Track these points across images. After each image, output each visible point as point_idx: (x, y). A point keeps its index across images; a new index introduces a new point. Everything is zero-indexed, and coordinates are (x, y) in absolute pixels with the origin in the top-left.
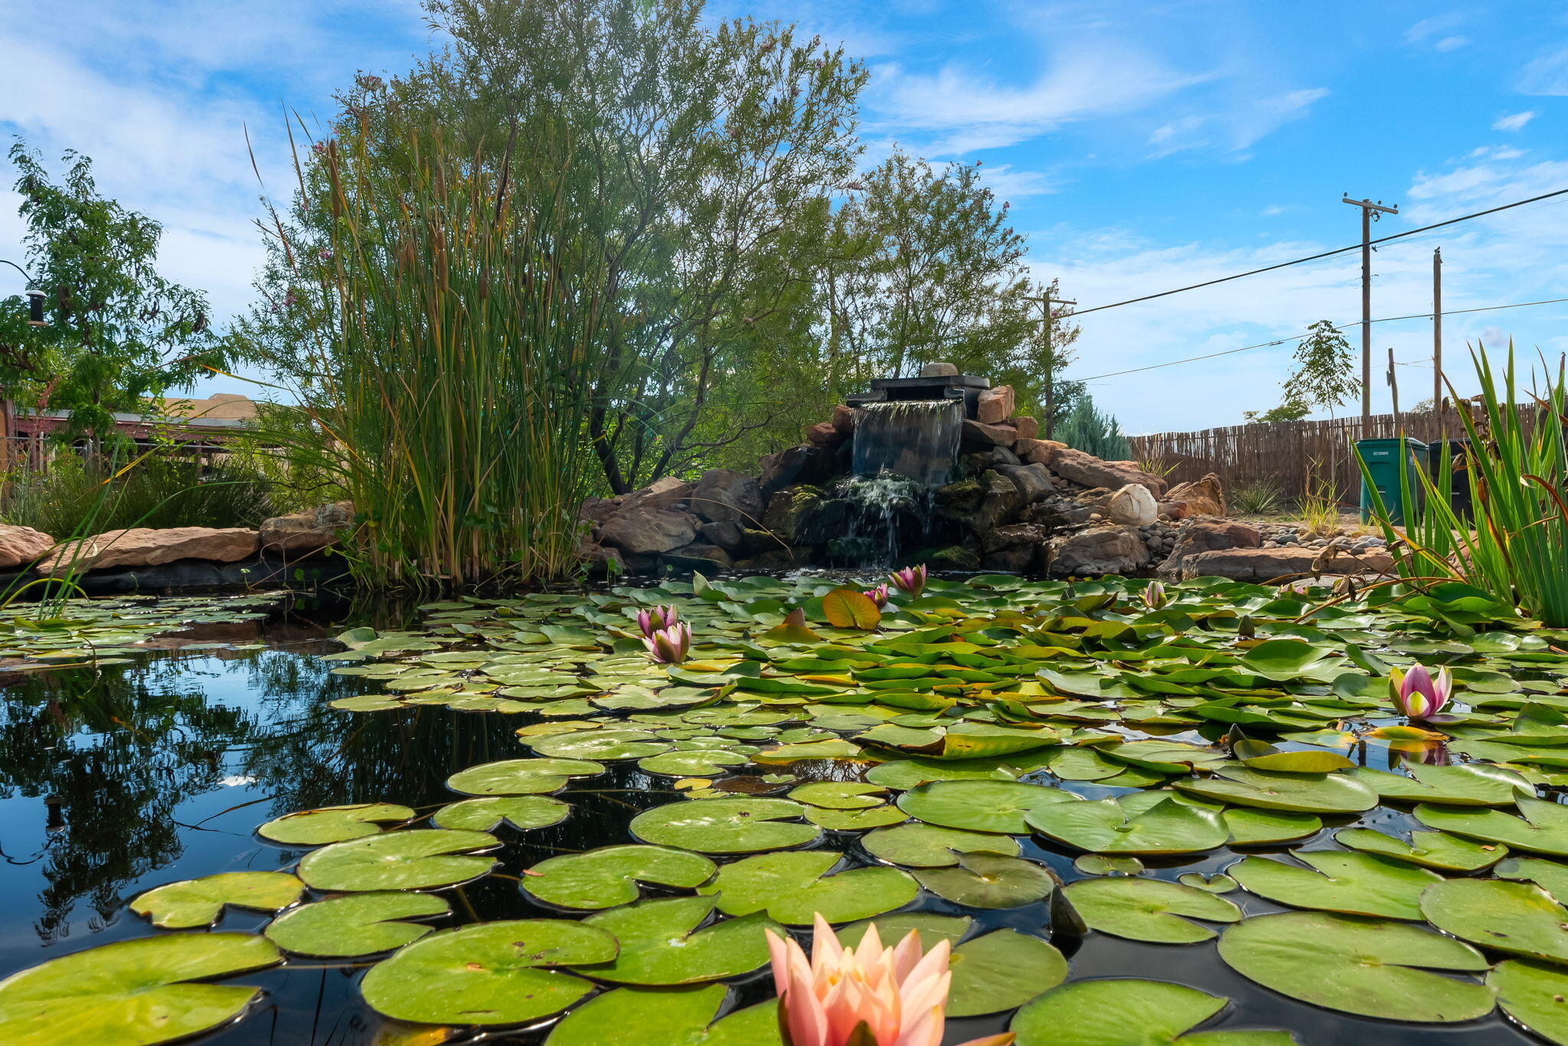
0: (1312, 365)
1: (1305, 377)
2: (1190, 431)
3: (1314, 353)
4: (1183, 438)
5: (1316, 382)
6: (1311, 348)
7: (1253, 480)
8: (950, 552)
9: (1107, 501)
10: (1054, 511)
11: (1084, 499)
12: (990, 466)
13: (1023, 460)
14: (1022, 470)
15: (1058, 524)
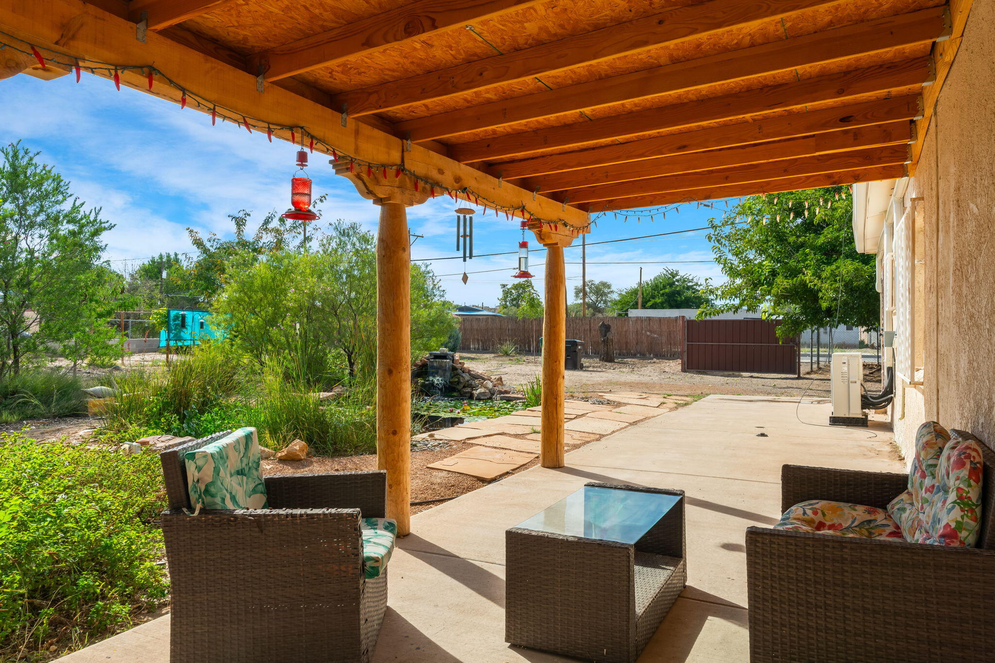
7: (506, 341)
8: (455, 394)
9: (482, 383)
10: (471, 385)
11: (477, 382)
12: (458, 374)
13: (463, 372)
14: (464, 375)
15: (473, 387)
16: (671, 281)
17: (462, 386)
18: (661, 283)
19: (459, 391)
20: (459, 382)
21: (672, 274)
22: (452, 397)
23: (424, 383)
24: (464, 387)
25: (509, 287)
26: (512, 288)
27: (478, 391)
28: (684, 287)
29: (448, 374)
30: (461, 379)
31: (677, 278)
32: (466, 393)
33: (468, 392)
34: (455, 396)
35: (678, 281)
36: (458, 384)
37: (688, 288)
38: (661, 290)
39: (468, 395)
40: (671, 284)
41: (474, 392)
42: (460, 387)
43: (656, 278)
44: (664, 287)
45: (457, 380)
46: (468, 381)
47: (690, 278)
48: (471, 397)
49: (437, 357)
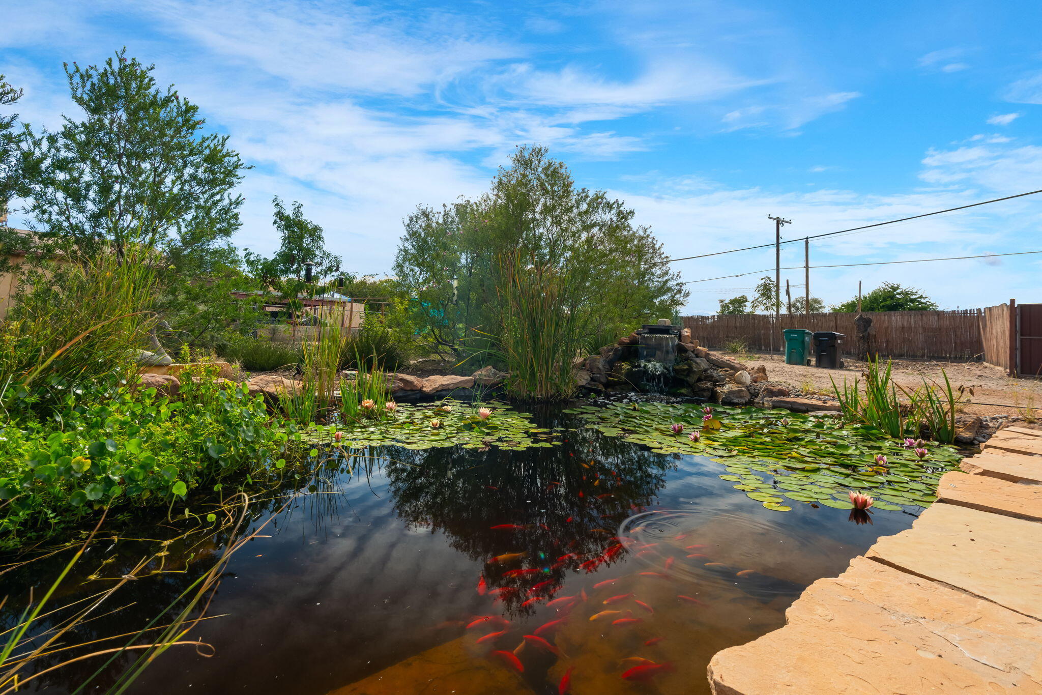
0: (762, 295)
1: (760, 299)
2: (707, 315)
3: (764, 290)
4: (704, 318)
5: (764, 302)
6: (762, 288)
7: (734, 338)
8: (683, 391)
9: (733, 375)
10: (712, 377)
11: (721, 373)
12: (687, 359)
13: (697, 356)
14: (698, 360)
15: (716, 382)
16: (891, 294)
17: (696, 377)
18: (880, 296)
19: (689, 386)
20: (690, 371)
21: (892, 287)
22: (677, 395)
23: (630, 370)
24: (699, 380)
25: (726, 302)
26: (729, 303)
27: (726, 388)
28: (907, 299)
29: (672, 357)
30: (694, 366)
31: (899, 291)
32: (704, 390)
33: (708, 389)
34: (682, 395)
35: (899, 294)
36: (688, 375)
37: (913, 301)
38: (881, 302)
39: (706, 394)
40: (892, 297)
41: (719, 389)
42: (692, 379)
43: (874, 293)
44: (885, 300)
45: (686, 367)
46: (705, 371)
47: (914, 291)
48: (713, 398)
49: (653, 330)
